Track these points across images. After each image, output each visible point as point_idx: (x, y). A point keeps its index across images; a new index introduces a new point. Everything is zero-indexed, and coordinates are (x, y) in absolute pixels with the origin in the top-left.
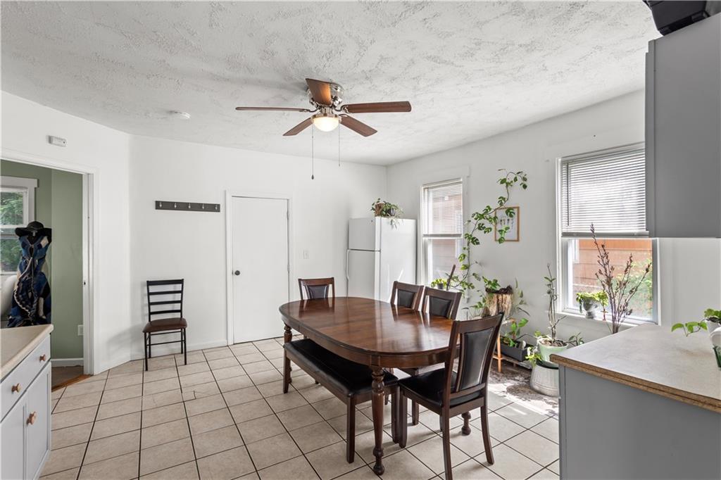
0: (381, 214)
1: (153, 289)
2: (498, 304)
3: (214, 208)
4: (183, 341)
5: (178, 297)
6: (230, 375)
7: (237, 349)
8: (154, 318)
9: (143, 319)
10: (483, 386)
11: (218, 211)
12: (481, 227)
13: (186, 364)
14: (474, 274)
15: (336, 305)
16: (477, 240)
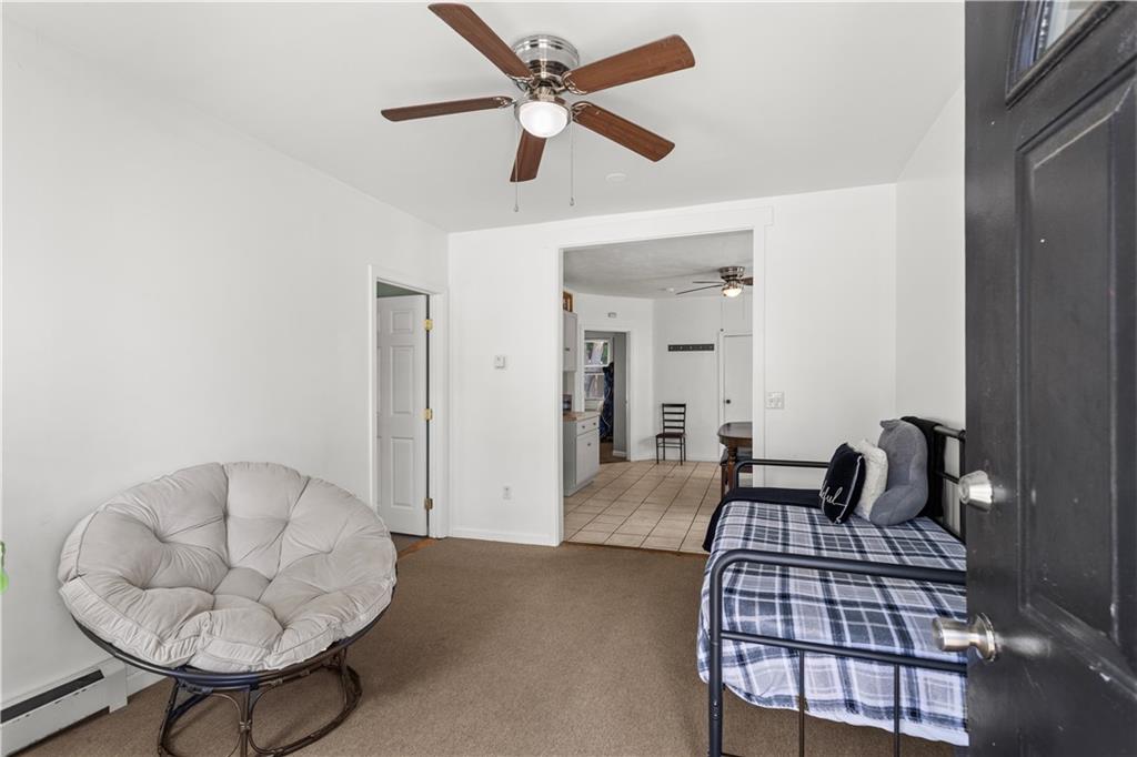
1: (666, 410)
3: (710, 347)
4: (682, 448)
5: (682, 417)
8: (666, 430)
9: (660, 430)
11: (713, 349)
13: (681, 465)
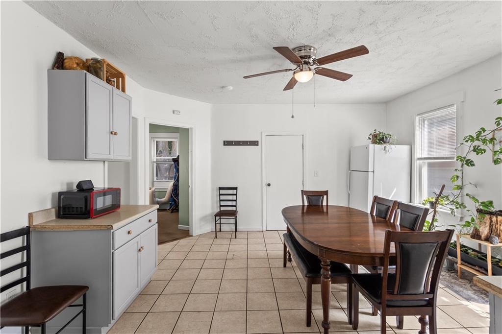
0: (374, 142)
1: (222, 192)
2: (491, 226)
3: (255, 143)
4: (236, 224)
5: (234, 198)
6: (257, 248)
7: (267, 234)
8: (222, 209)
9: (217, 209)
10: (431, 296)
11: (258, 145)
12: (477, 150)
13: (236, 238)
14: (467, 195)
15: (329, 211)
16: (472, 161)
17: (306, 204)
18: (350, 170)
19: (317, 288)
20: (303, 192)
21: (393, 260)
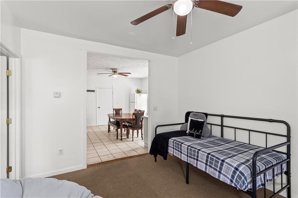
0: (137, 93)
6: (97, 130)
7: (99, 126)
11: (94, 92)
15: (122, 115)
17: (115, 113)
18: (130, 102)
19: (119, 130)
20: (114, 109)
21: (134, 120)
